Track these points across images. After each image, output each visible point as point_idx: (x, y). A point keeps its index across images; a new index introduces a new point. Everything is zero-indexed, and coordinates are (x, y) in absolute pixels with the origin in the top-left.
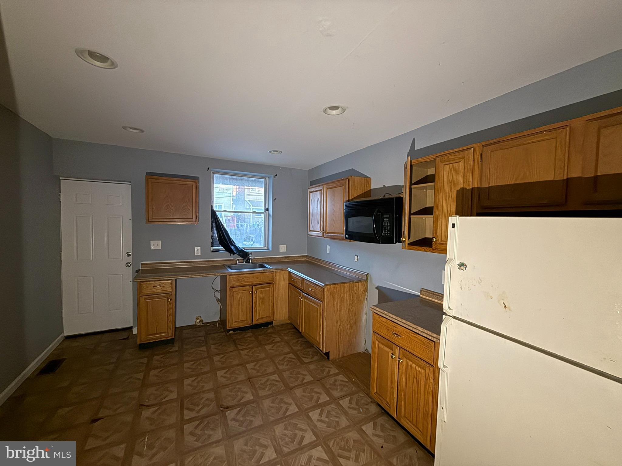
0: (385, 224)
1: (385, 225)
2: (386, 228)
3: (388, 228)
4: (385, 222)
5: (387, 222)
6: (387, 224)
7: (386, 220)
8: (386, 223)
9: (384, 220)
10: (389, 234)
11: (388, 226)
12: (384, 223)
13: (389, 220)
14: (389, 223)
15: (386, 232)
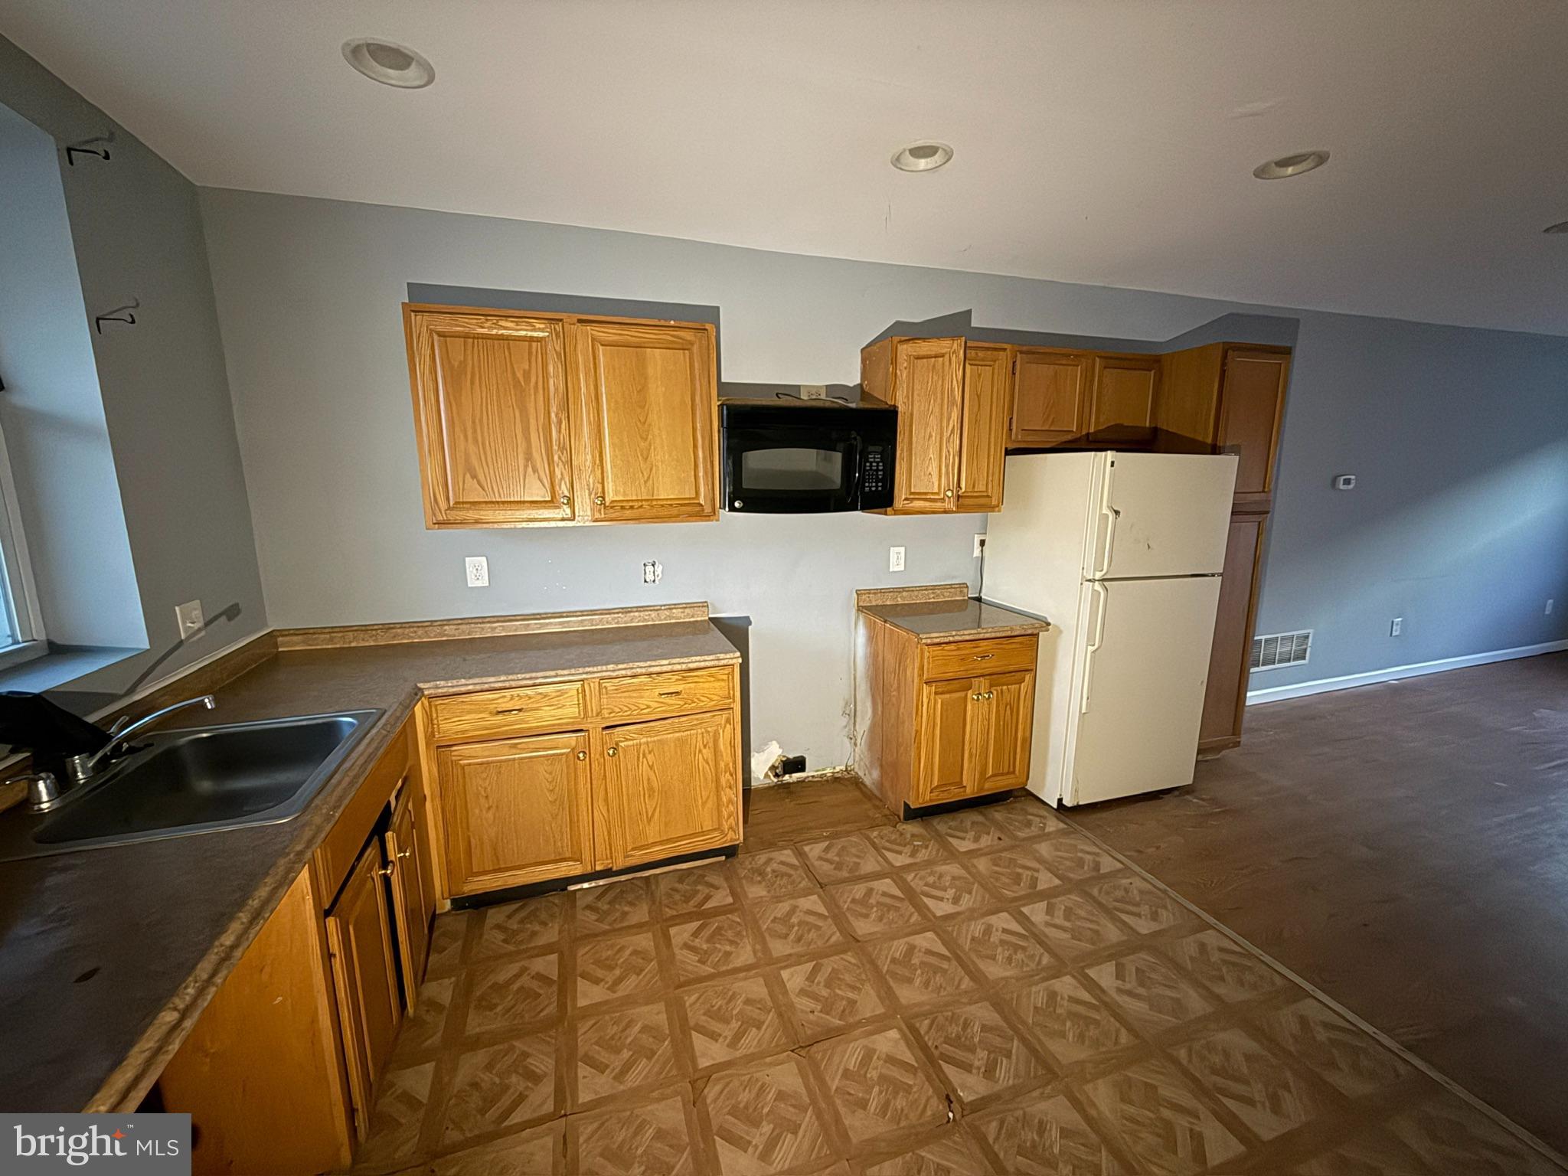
0: (871, 466)
1: (871, 469)
2: (873, 475)
3: (877, 475)
4: (871, 463)
5: (878, 463)
6: (878, 466)
7: (874, 458)
8: (874, 464)
9: (868, 458)
10: (880, 488)
11: (877, 470)
12: (868, 464)
13: (881, 458)
14: (881, 464)
15: (874, 484)
